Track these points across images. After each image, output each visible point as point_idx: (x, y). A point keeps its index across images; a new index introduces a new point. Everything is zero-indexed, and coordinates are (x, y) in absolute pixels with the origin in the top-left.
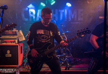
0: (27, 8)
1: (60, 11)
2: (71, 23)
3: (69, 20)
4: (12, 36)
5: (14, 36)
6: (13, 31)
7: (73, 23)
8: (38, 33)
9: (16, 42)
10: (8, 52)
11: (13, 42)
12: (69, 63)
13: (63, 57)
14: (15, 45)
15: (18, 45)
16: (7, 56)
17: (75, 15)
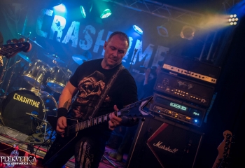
0: (52, 12)
2: (133, 70)
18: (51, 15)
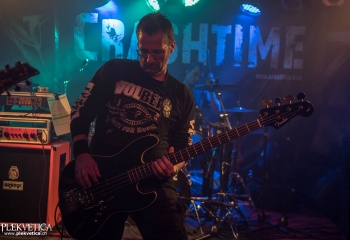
0: (96, 15)
1: (216, 28)
2: (257, 76)
3: (251, 66)
4: (31, 115)
5: (38, 115)
6: (38, 95)
7: (266, 77)
8: (118, 91)
9: (44, 137)
10: (14, 172)
11: (33, 136)
12: (238, 230)
13: (218, 205)
14: (41, 147)
15: (49, 147)
16: (7, 188)
17: (272, 46)
18: (96, 21)
